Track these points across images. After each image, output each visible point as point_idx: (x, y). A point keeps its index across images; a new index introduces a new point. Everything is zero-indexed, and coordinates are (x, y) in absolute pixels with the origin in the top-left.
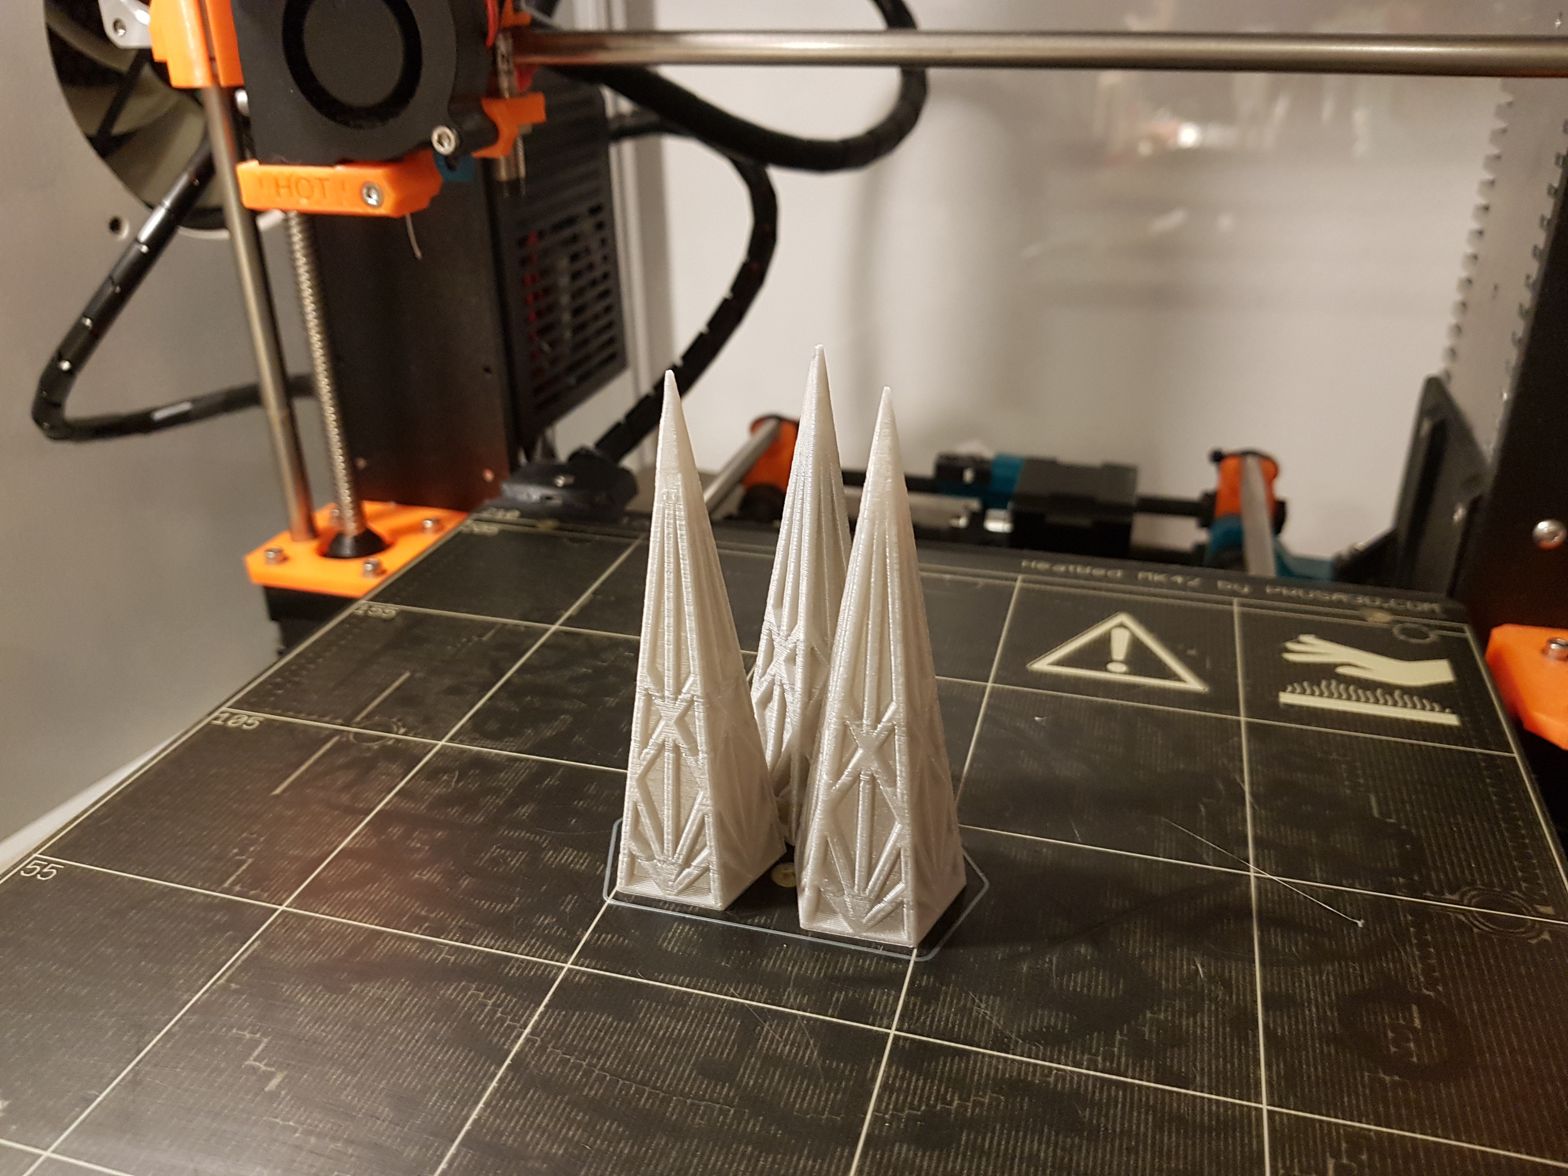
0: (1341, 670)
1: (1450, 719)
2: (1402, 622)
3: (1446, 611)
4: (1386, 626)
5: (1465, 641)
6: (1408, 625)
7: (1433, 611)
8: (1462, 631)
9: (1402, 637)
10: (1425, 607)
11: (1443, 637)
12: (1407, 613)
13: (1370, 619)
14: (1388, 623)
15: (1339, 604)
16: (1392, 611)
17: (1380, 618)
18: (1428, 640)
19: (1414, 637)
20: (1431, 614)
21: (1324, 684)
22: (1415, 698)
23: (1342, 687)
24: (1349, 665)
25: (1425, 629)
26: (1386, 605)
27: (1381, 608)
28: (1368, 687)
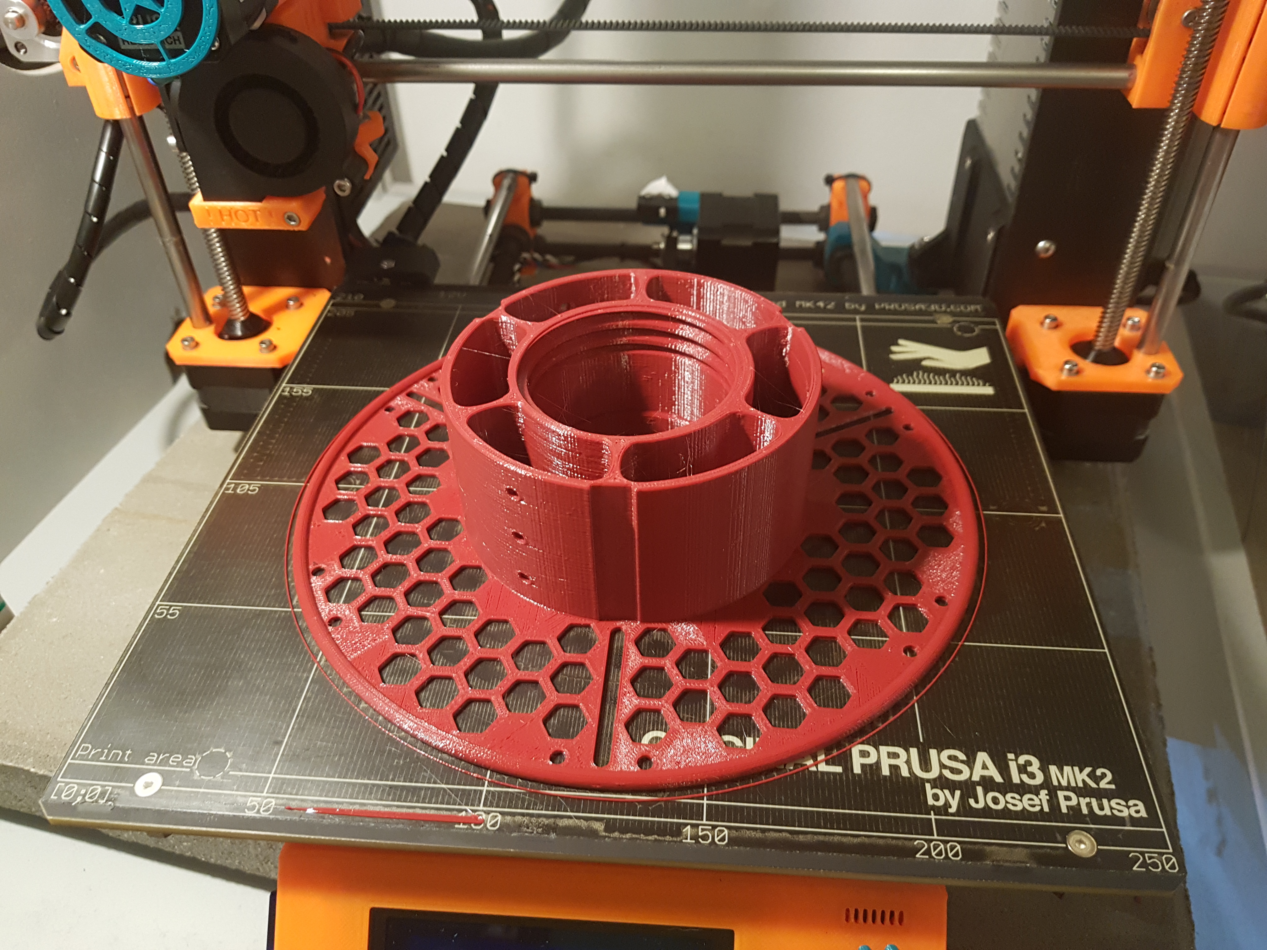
0: (924, 363)
1: (988, 390)
2: (959, 322)
3: (984, 309)
4: (949, 326)
5: (996, 330)
6: (962, 324)
7: (976, 310)
8: (994, 324)
9: (959, 333)
10: (972, 308)
11: (983, 330)
12: (961, 314)
13: (939, 322)
14: (950, 323)
15: (920, 312)
16: (953, 314)
17: (944, 321)
18: (975, 334)
19: (966, 332)
20: (976, 313)
21: (915, 374)
22: (969, 378)
23: (926, 375)
24: (929, 358)
25: (972, 325)
26: (948, 310)
27: (945, 312)
28: (940, 373)
